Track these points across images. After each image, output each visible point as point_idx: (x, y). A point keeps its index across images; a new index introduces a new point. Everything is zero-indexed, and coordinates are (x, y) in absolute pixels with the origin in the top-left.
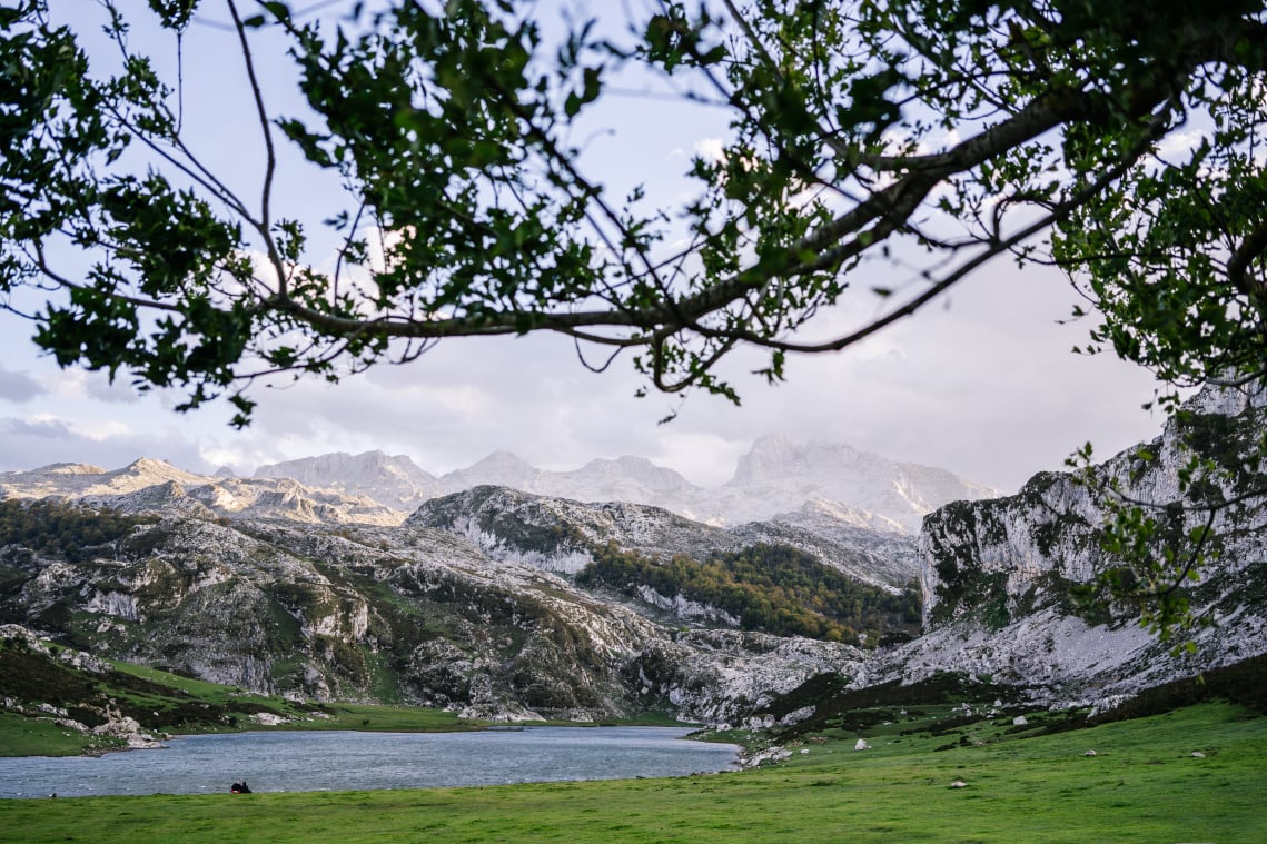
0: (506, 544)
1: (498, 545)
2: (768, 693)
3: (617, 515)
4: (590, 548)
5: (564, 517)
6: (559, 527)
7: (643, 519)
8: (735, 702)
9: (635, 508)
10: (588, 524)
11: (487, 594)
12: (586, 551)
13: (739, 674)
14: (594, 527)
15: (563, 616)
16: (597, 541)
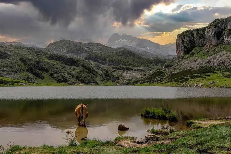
3: (91, 45)
6: (80, 48)
7: (97, 46)
8: (127, 80)
9: (95, 44)
11: (69, 59)
12: (86, 52)
13: (127, 74)
14: (87, 47)
16: (88, 50)
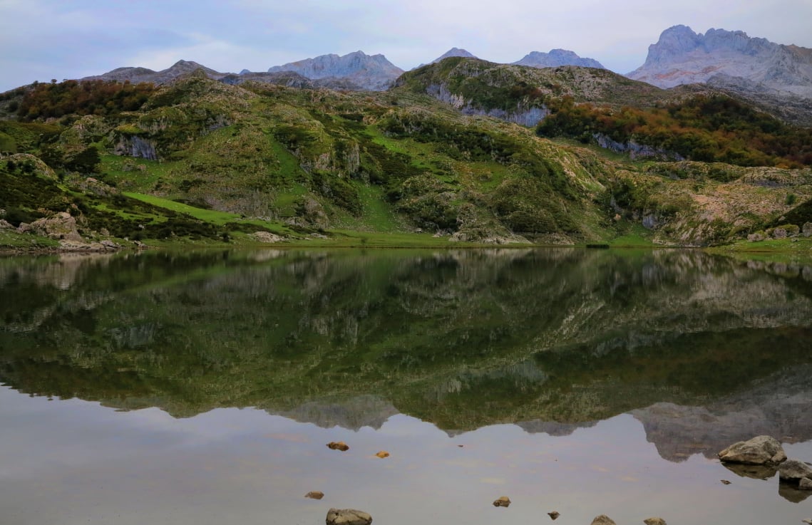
0: (473, 104)
1: (465, 105)
2: (744, 215)
3: (568, 76)
4: (547, 104)
5: (522, 79)
6: (519, 87)
7: (592, 80)
8: (712, 224)
9: (583, 71)
10: (544, 84)
11: (467, 133)
12: (544, 106)
13: (711, 199)
14: (550, 86)
15: (538, 152)
16: (553, 98)
